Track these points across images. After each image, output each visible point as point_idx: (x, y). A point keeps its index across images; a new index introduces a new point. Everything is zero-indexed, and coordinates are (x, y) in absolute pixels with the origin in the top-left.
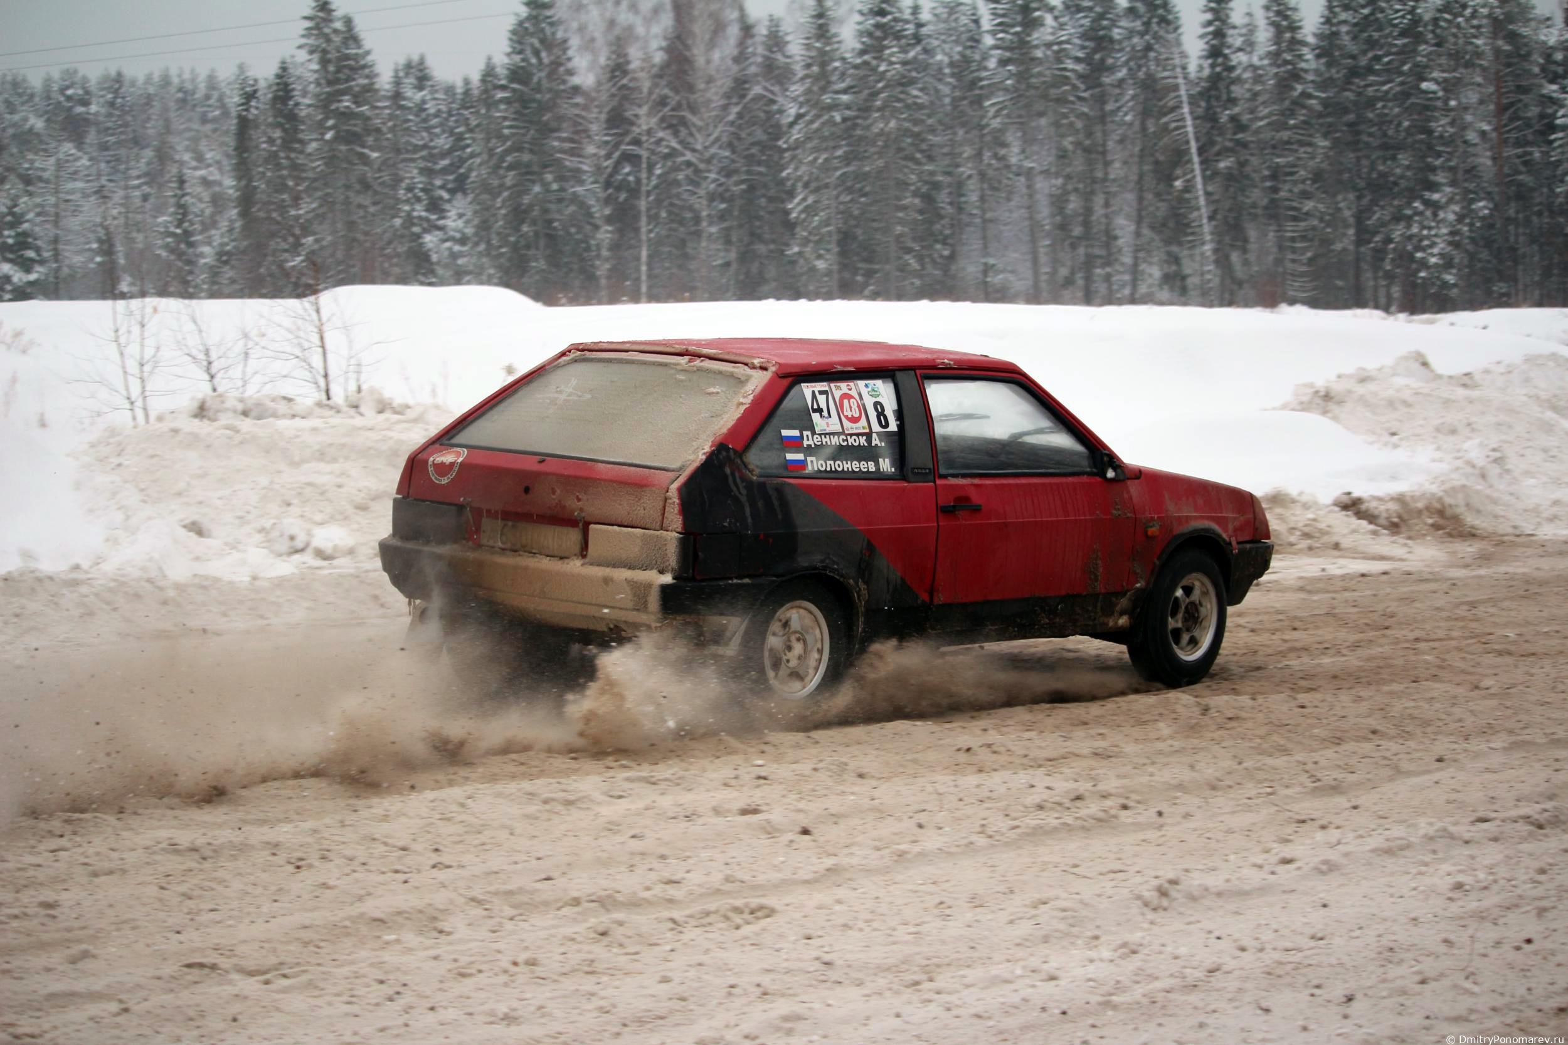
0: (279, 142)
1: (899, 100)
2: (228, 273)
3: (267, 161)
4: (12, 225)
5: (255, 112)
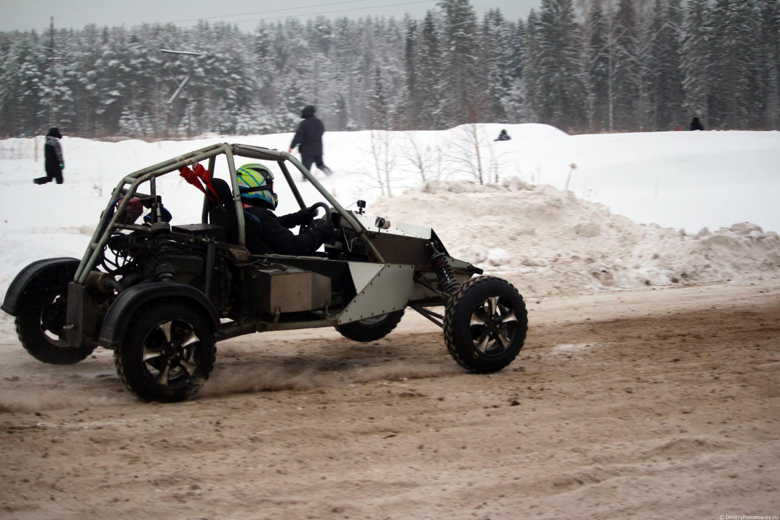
0: (427, 52)
1: (737, 30)
2: (403, 117)
3: (421, 62)
4: (294, 94)
5: (415, 37)
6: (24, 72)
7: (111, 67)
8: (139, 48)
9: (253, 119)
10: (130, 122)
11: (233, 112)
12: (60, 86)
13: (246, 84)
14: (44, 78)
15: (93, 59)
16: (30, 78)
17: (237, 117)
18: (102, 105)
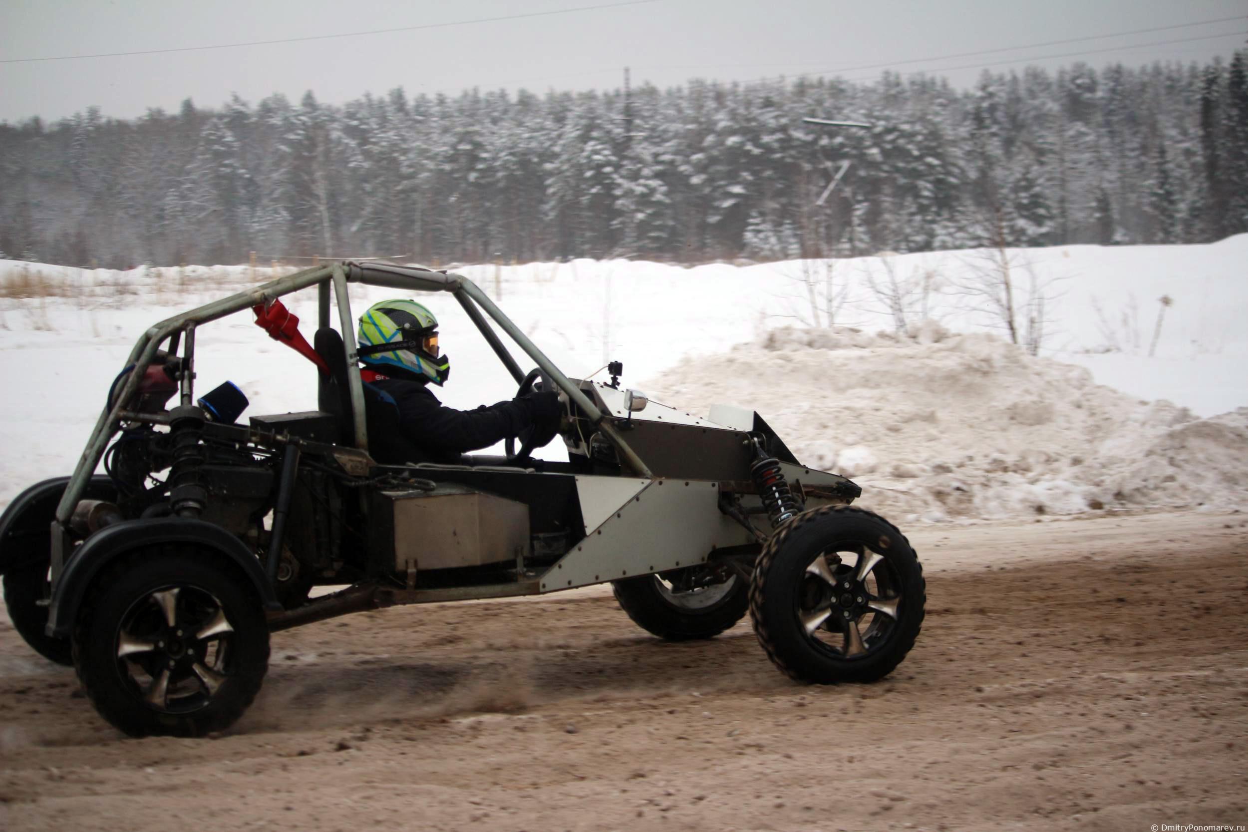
0: (1236, 119)
2: (1198, 225)
3: (1227, 134)
4: (1026, 189)
5: (1216, 94)
6: (588, 157)
7: (731, 148)
8: (776, 117)
9: (961, 229)
10: (761, 235)
11: (929, 218)
12: (647, 178)
13: (949, 173)
14: (622, 166)
15: (701, 134)
16: (599, 166)
17: (935, 226)
18: (717, 209)
